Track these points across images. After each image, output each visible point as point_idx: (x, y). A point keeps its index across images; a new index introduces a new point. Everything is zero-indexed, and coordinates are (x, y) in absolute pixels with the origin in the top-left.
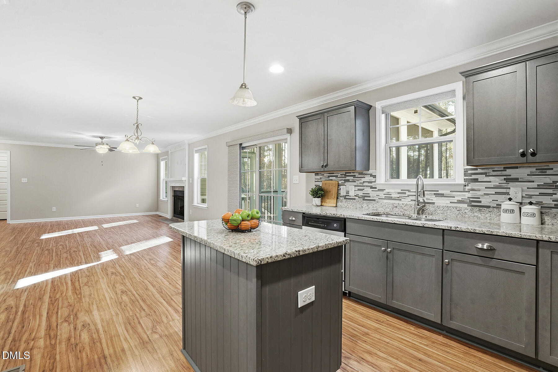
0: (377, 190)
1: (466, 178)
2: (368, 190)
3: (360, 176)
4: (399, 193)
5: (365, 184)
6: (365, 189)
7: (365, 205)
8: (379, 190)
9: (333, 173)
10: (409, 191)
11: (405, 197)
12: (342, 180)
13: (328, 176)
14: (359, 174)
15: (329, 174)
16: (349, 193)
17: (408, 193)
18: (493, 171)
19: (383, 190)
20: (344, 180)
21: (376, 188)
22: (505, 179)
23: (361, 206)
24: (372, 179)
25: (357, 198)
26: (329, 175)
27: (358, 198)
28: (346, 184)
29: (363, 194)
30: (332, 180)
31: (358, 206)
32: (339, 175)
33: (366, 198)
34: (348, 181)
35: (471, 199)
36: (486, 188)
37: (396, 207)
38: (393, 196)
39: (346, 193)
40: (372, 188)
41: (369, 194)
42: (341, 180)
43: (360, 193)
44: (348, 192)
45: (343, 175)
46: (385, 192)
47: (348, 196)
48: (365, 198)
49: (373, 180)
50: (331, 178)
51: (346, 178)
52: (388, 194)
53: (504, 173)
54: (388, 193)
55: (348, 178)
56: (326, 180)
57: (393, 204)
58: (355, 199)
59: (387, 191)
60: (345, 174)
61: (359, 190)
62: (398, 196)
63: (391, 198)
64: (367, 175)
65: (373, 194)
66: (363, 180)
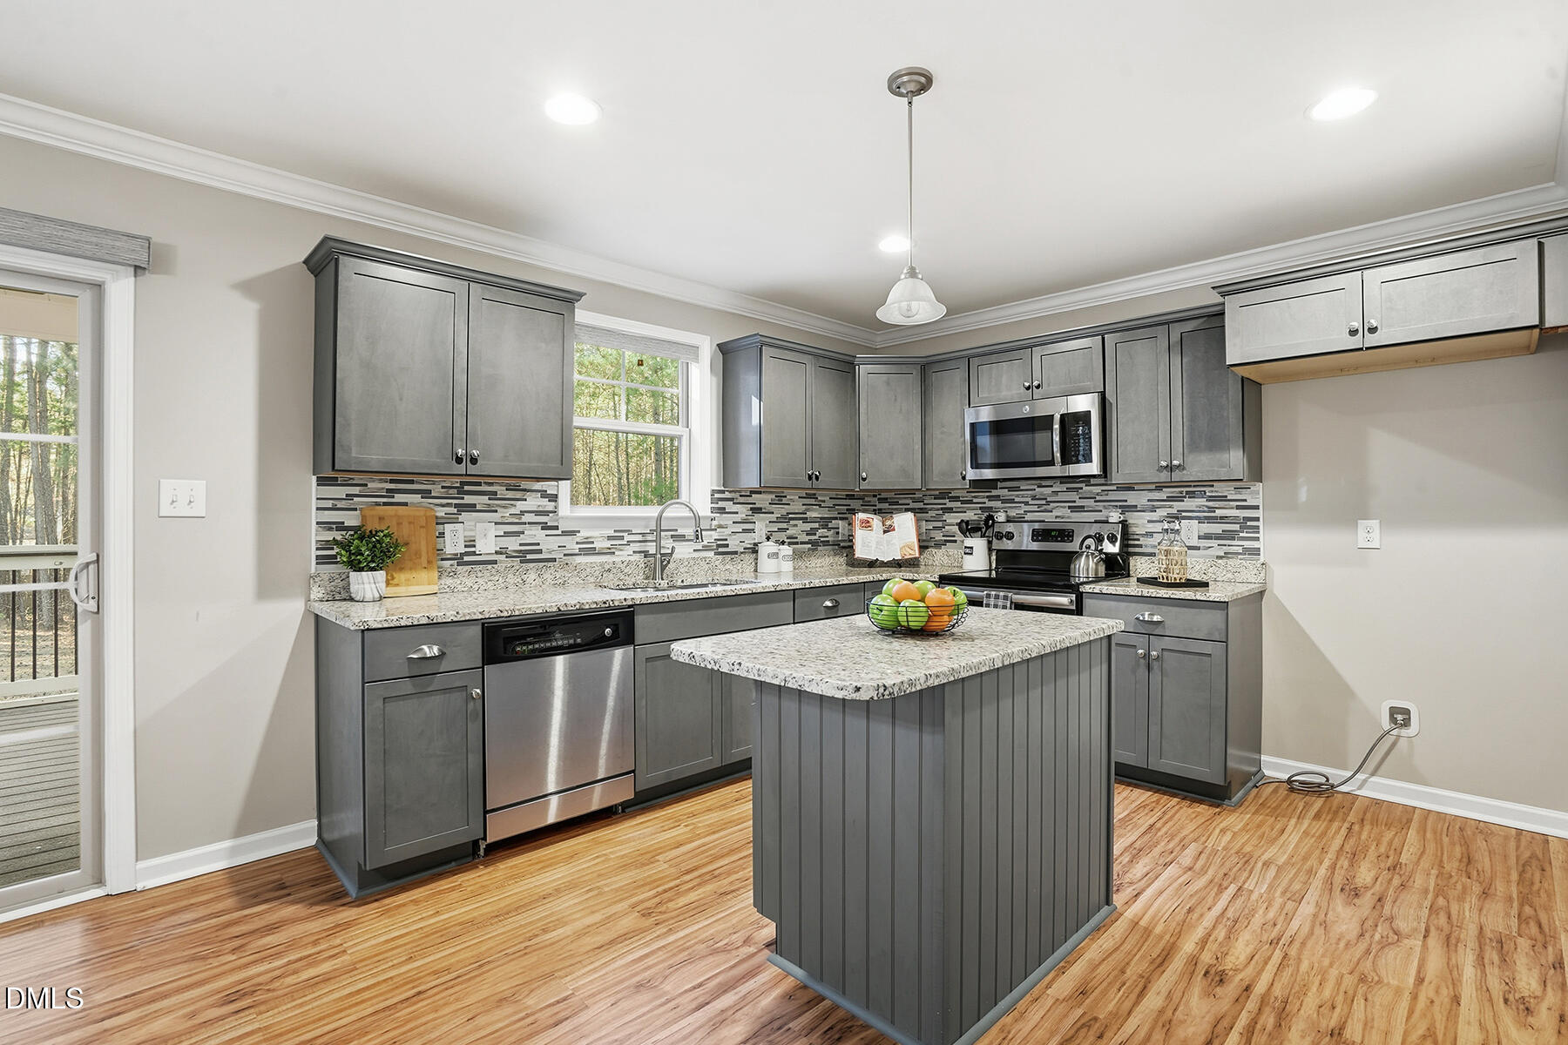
0: (559, 532)
1: (713, 505)
2: (535, 535)
3: (510, 494)
4: (610, 538)
5: (527, 518)
6: (526, 532)
7: (532, 576)
8: (565, 533)
9: (412, 482)
10: (630, 532)
11: (621, 547)
12: (448, 505)
13: (388, 491)
14: (507, 490)
15: (392, 481)
16: (474, 546)
17: (627, 538)
18: (741, 496)
19: (573, 533)
20: (456, 506)
21: (556, 528)
22: (751, 509)
23: (519, 580)
24: (545, 504)
25: (503, 557)
26: (392, 486)
27: (507, 557)
28: (464, 516)
29: (521, 545)
30: (405, 504)
31: (511, 579)
32: (436, 490)
33: (529, 557)
34: (471, 508)
35: (719, 543)
36: (734, 523)
37: (609, 570)
38: (600, 544)
39: (466, 546)
40: (545, 527)
41: (538, 544)
42: (443, 506)
43: (513, 544)
44: (472, 543)
45: (451, 491)
46: (579, 537)
47: (474, 553)
48: (527, 556)
49: (550, 506)
50: (399, 498)
51: (463, 498)
52: (588, 541)
53: (749, 500)
54: (587, 538)
55: (468, 499)
56: (377, 504)
57: (602, 565)
58: (495, 562)
59: (584, 534)
60: (458, 485)
61: (507, 534)
62: (608, 544)
63: (592, 552)
64: (534, 494)
65: (549, 544)
66: (521, 506)
